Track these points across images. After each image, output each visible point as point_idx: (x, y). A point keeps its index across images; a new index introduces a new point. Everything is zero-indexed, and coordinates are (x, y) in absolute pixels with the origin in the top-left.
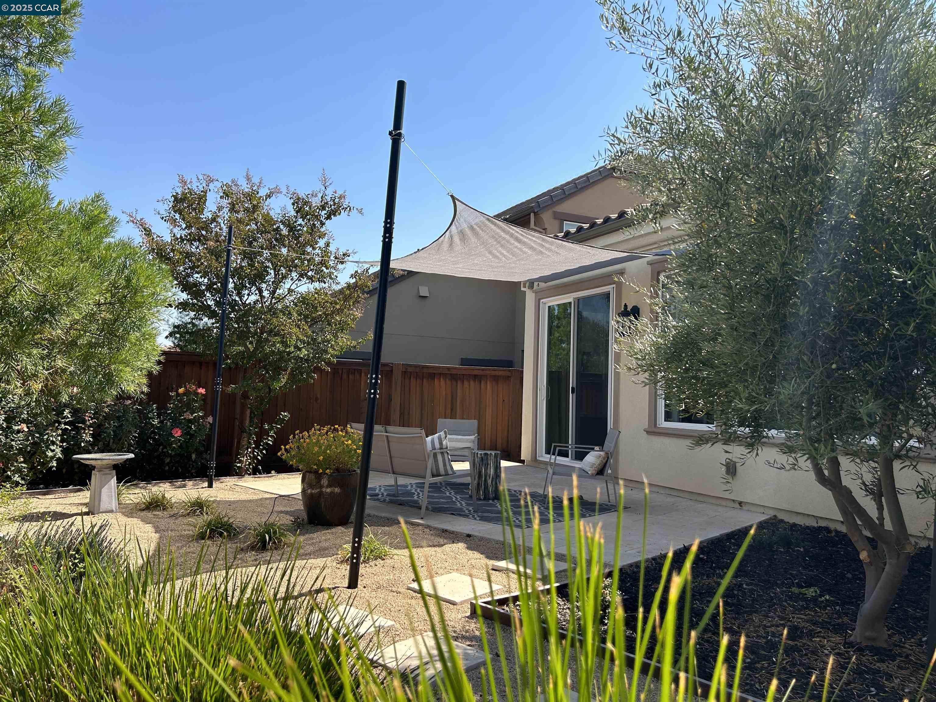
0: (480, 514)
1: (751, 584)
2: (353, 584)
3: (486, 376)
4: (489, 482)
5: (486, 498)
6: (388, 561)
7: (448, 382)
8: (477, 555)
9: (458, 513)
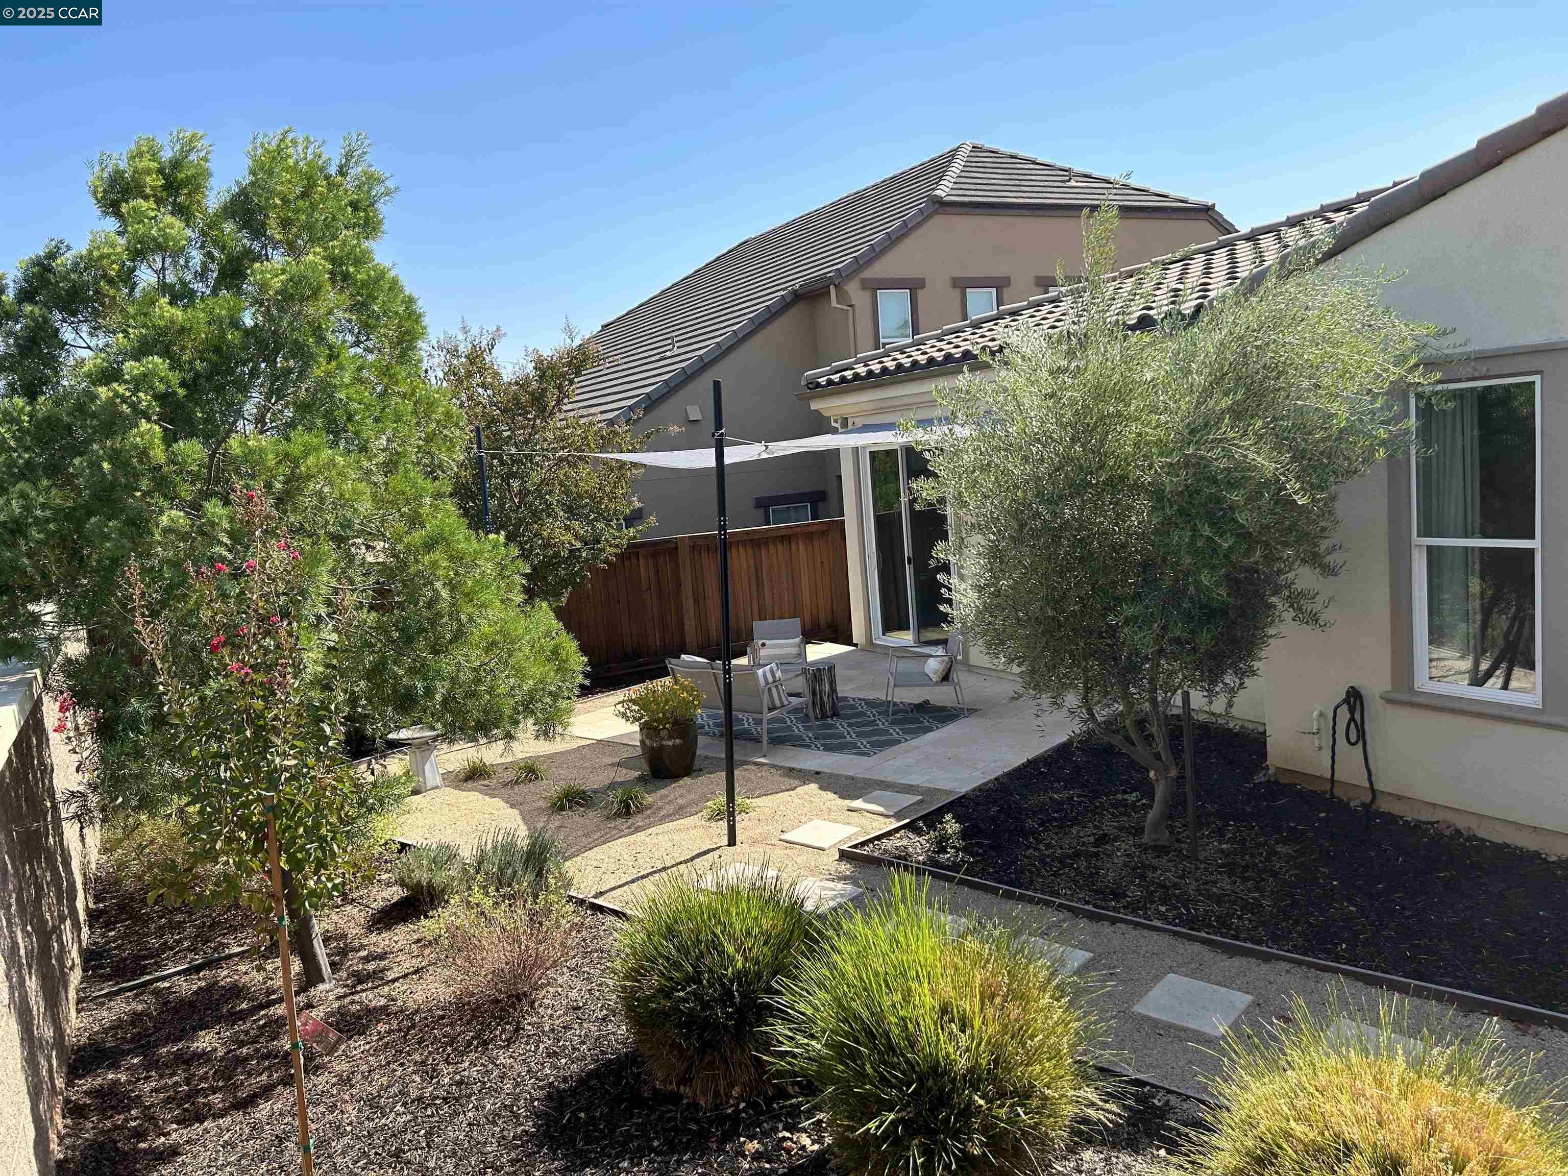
0: (822, 742)
1: (1082, 796)
2: (732, 842)
3: (796, 535)
4: (825, 699)
5: (824, 716)
6: (752, 814)
7: (750, 551)
8: (831, 795)
9: (798, 743)
